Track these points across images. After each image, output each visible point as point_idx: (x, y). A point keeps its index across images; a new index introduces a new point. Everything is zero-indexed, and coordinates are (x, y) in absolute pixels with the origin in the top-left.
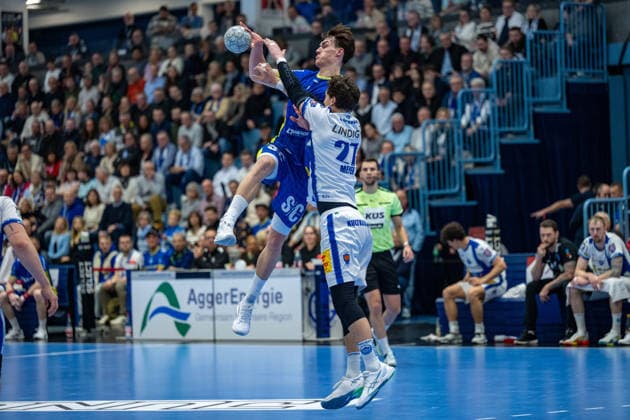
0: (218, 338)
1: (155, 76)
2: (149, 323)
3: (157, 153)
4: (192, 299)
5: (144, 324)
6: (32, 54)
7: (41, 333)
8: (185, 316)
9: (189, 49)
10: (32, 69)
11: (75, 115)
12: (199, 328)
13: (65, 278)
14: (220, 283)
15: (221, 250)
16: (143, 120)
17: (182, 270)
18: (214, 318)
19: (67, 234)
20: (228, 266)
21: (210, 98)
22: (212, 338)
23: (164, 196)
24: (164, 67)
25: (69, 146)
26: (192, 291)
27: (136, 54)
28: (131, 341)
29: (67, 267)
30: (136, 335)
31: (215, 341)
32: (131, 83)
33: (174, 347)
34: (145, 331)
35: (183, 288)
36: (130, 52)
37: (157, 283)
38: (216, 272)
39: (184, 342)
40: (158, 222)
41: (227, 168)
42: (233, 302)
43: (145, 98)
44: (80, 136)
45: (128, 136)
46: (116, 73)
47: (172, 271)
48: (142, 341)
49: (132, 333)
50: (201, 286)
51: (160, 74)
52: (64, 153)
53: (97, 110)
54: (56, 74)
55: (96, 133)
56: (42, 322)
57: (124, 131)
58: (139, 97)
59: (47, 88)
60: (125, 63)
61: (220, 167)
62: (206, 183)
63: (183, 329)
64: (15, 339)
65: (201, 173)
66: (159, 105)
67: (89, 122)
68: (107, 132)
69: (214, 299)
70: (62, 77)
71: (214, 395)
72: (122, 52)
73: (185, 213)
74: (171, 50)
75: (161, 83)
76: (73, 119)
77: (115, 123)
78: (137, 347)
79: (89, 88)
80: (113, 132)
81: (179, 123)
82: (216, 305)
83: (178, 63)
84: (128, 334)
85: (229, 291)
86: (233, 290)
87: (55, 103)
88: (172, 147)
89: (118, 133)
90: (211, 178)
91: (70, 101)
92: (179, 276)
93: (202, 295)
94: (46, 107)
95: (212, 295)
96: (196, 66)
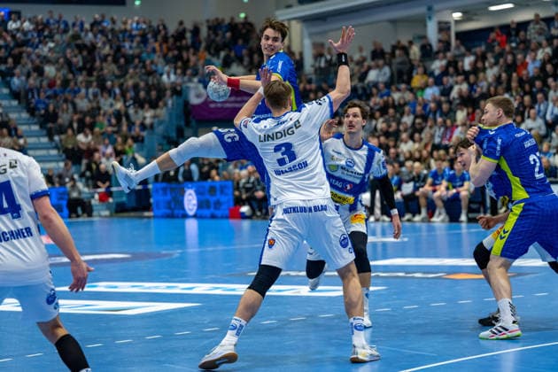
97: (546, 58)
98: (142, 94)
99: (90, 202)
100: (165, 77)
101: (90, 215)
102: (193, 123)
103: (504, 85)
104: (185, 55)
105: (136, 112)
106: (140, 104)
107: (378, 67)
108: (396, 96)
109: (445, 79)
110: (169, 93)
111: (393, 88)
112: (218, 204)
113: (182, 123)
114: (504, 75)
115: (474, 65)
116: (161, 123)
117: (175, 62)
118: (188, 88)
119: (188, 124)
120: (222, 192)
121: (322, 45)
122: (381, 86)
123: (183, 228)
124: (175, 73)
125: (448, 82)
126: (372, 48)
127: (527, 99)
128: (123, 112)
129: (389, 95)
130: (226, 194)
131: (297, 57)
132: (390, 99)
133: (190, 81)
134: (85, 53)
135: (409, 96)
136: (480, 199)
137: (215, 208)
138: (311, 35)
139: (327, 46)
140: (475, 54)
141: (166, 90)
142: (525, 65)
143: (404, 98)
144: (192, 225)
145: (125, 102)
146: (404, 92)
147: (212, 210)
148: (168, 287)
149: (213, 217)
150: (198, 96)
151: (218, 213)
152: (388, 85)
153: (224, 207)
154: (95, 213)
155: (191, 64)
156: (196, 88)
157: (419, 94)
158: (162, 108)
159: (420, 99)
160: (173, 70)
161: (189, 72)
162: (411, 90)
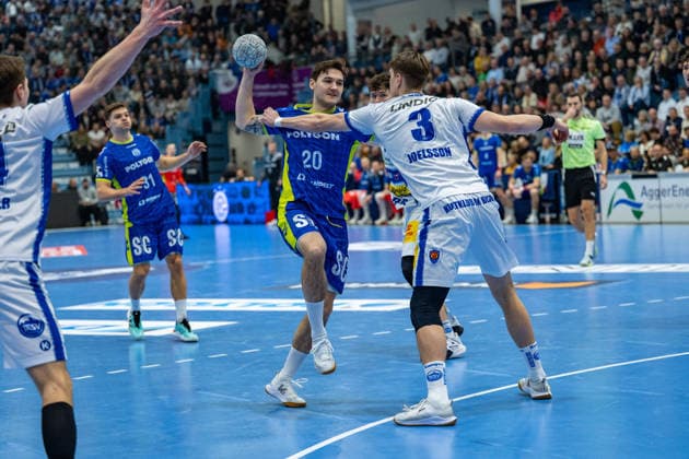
0: (663, 220)
1: (612, 36)
2: (613, 211)
3: (617, 91)
4: (644, 192)
5: (609, 212)
6: (524, 24)
7: (532, 218)
8: (639, 205)
9: (637, 16)
10: (524, 33)
11: (555, 65)
12: (649, 214)
13: (552, 179)
14: (665, 181)
15: (665, 158)
16: (606, 67)
17: (636, 173)
18: (660, 206)
19: (552, 149)
20: (670, 170)
21: (653, 49)
22: (658, 220)
23: (621, 121)
24: (619, 28)
25: (553, 87)
26: (644, 188)
27: (599, 20)
28: (600, 223)
29: (553, 172)
30: (604, 219)
31: (661, 223)
32: (595, 41)
33: (632, 227)
34: (611, 216)
35: (637, 186)
36: (594, 18)
37: (618, 183)
38: (661, 174)
39: (640, 224)
40: (617, 139)
41: (667, 100)
42: (674, 195)
43: (606, 52)
44: (560, 79)
45: (595, 78)
46: (585, 35)
47: (629, 173)
48: (609, 223)
49: (601, 217)
50: (650, 184)
51: (616, 34)
52: (548, 91)
53: (572, 61)
54: (541, 36)
55: (570, 78)
56: (534, 211)
57: (591, 75)
58: (601, 51)
59: (534, 46)
60: (591, 27)
61: (662, 99)
62: (652, 111)
63: (638, 215)
64: (511, 223)
65: (648, 103)
66: (617, 56)
67: (566, 70)
68: (578, 78)
69: (660, 193)
70: (546, 39)
71: (662, 261)
72: (589, 19)
73: (637, 131)
74: (624, 16)
75: (617, 40)
76: (555, 68)
77: (584, 69)
78: (605, 228)
79: (565, 45)
80: (583, 78)
81: (634, 70)
82: (662, 198)
83: (629, 25)
84: (598, 219)
85: (670, 187)
86: (674, 187)
87: (540, 58)
88: (627, 87)
89: (587, 77)
90: (656, 108)
91: (550, 55)
92: (634, 177)
93: (651, 190)
94: (535, 60)
95: (659, 190)
96: (642, 28)
97: (626, 35)
98: (163, 83)
99: (105, 209)
100: (189, 62)
101: (105, 222)
102: (222, 115)
103: (579, 66)
104: (211, 37)
105: (157, 104)
106: (161, 94)
107: (435, 46)
108: (455, 80)
109: (510, 61)
110: (191, 81)
111: (452, 71)
112: (252, 208)
113: (210, 115)
114: (578, 54)
115: (543, 44)
116: (185, 115)
117: (199, 46)
118: (215, 74)
119: (216, 116)
120: (257, 194)
121: (369, 24)
122: (437, 70)
123: (212, 236)
124: (200, 58)
125: (513, 62)
126: (427, 26)
127: (607, 80)
128: (141, 104)
129: (446, 79)
130: (261, 196)
131: (340, 38)
132: (447, 84)
133: (218, 67)
134: (96, 36)
135: (469, 80)
136: (553, 198)
137: (250, 213)
138: (355, 12)
139: (374, 25)
140: (545, 31)
141: (188, 77)
142: (602, 42)
143: (464, 83)
144: (222, 232)
145: (144, 92)
146: (464, 76)
147: (245, 215)
148: (199, 304)
149: (247, 222)
150: (227, 84)
151: (253, 218)
152: (445, 67)
153: (259, 211)
154: (110, 221)
155: (218, 47)
156: (226, 75)
157: (482, 76)
158: (186, 98)
159: (481, 82)
160: (197, 55)
161: (217, 57)
162: (473, 73)
